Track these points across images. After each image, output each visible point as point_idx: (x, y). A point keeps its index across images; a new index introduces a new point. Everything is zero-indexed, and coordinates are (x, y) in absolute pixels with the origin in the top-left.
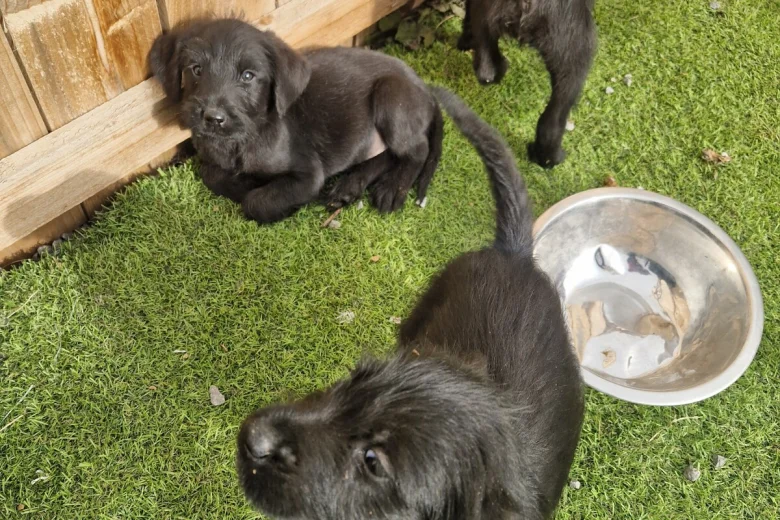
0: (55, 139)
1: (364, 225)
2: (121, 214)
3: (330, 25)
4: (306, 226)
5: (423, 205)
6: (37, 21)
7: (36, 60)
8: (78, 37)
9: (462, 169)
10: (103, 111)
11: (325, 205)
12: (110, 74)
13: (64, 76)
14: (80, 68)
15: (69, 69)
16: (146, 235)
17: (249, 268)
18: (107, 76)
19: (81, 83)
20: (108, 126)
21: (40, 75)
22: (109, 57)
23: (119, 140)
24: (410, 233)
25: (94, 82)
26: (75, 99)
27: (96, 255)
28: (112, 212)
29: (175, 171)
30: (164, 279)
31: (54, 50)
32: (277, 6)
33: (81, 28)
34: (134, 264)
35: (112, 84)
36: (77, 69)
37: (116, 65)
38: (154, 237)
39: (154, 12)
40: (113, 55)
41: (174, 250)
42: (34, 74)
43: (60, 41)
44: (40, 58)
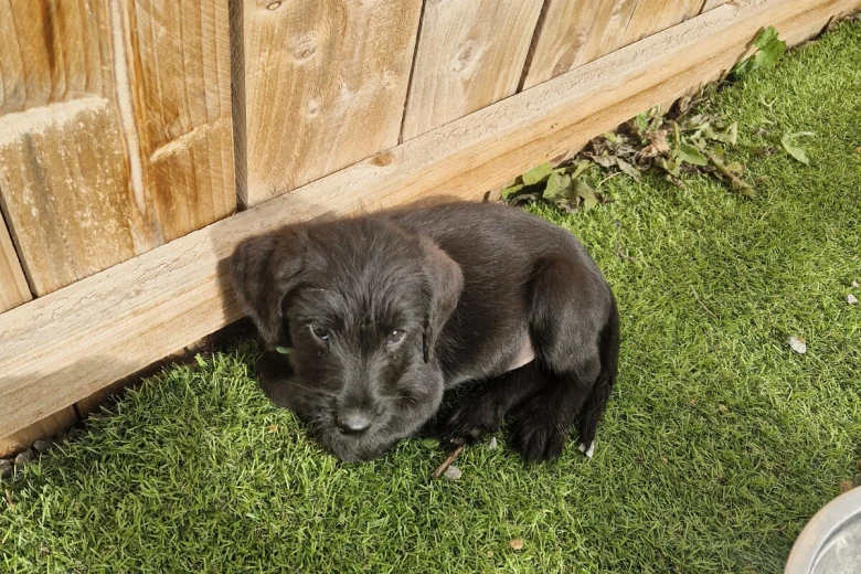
0: (40, 311)
1: (498, 478)
2: (128, 424)
3: (467, 172)
4: (408, 471)
5: (590, 454)
6: (35, 131)
7: (27, 190)
8: (102, 160)
9: (647, 400)
10: (124, 273)
11: (441, 438)
12: (145, 218)
13: (71, 218)
14: (98, 207)
15: (81, 207)
16: (159, 464)
17: (314, 545)
18: (139, 221)
19: (97, 228)
20: (128, 296)
21: (30, 213)
22: (148, 193)
23: (142, 317)
24: (570, 499)
25: (117, 229)
26: (83, 251)
27: (75, 495)
28: (114, 420)
29: (221, 361)
30: (174, 550)
31: (59, 178)
32: (400, 142)
33: (108, 148)
34: (130, 517)
35: (147, 233)
36: (93, 208)
37: (156, 206)
38: (171, 471)
39: (227, 135)
40: (154, 191)
41: (199, 498)
42: (21, 212)
43: (70, 165)
44: (32, 188)
